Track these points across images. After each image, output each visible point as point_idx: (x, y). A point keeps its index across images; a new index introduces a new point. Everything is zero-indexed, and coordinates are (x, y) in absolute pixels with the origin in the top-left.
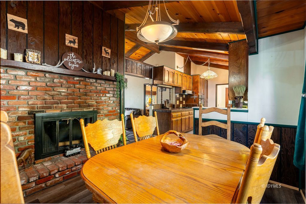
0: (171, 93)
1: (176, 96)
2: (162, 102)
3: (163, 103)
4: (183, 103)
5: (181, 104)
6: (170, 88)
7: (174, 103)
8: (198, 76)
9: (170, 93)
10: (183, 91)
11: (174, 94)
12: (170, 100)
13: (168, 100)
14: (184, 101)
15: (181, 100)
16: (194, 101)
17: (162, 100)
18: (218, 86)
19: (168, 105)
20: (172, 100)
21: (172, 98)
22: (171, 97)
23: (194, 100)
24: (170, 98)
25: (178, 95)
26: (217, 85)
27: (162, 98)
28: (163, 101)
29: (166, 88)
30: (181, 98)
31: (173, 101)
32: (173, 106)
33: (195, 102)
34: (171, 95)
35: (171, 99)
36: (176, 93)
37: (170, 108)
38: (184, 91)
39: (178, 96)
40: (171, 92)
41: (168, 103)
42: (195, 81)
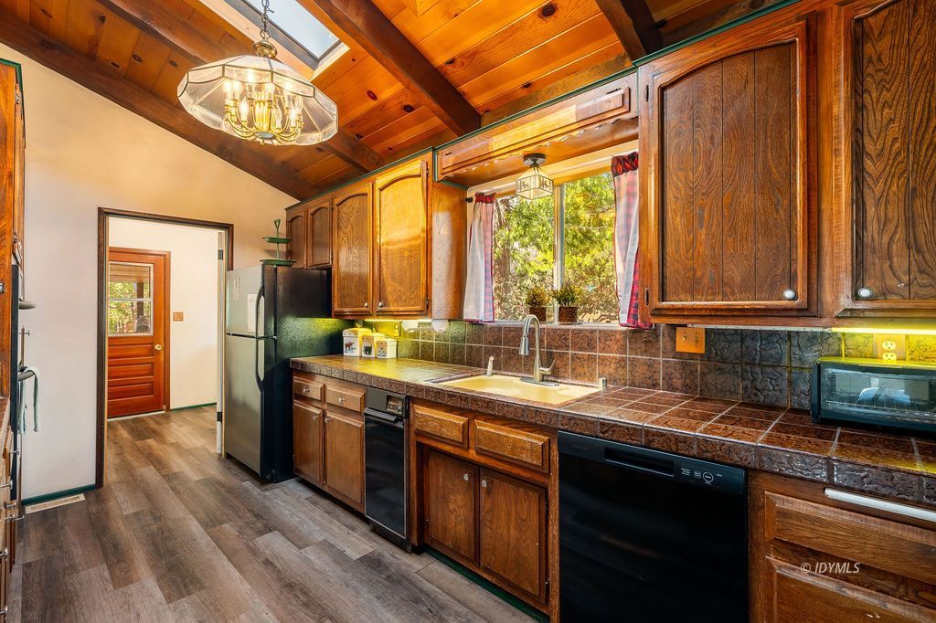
26: (104, 213)
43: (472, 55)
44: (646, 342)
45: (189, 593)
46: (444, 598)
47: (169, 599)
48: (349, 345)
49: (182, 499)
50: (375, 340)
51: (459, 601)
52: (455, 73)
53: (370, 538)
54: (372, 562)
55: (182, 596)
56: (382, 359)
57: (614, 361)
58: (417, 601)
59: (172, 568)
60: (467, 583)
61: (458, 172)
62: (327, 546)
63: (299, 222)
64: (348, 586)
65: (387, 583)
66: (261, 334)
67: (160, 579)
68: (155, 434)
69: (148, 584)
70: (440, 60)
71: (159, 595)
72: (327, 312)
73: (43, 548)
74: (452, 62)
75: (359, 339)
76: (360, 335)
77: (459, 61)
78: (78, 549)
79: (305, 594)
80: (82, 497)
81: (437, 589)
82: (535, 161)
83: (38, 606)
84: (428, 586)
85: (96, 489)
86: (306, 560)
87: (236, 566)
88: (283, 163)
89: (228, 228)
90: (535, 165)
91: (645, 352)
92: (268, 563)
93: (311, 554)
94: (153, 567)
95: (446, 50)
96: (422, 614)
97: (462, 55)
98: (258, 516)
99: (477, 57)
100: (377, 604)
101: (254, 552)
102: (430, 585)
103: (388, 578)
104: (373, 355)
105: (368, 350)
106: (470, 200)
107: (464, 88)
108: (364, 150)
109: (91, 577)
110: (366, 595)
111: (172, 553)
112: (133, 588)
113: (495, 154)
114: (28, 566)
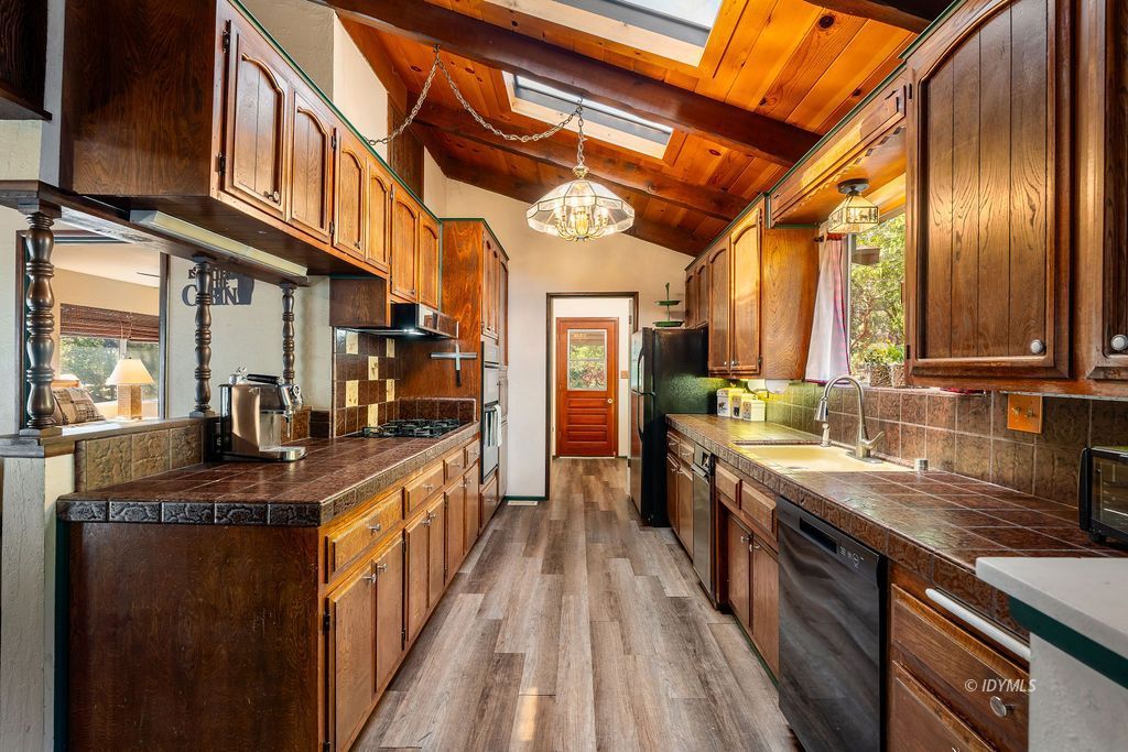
0: (296, 325)
1: (338, 348)
2: (203, 398)
3: (217, 407)
4: (383, 392)
5: (373, 401)
6: (287, 282)
7: (322, 399)
8: (476, 229)
9: (287, 317)
10: (395, 307)
11: (323, 334)
12: (288, 375)
13: (273, 380)
14: (390, 384)
15: (373, 376)
16: (452, 382)
17: (202, 375)
18: (555, 301)
19: (267, 429)
20: (307, 373)
21: (307, 358)
22: (297, 353)
23: (451, 375)
24: (288, 363)
25: (351, 341)
26: (550, 296)
27: (203, 358)
28: (213, 385)
29: (248, 273)
30: (373, 361)
31: (316, 387)
32: (315, 426)
33: (458, 383)
34: (297, 340)
35: (297, 367)
36: (336, 322)
37: (292, 456)
38: (406, 313)
39: (352, 348)
40: (297, 310)
41: (273, 404)
42: (460, 255)
43: (779, 89)
44: (975, 413)
45: (554, 573)
46: (714, 648)
47: (543, 572)
48: (722, 405)
49: (586, 519)
50: (743, 401)
51: (725, 657)
52: (775, 109)
53: (693, 588)
54: (680, 604)
55: (549, 573)
56: (748, 420)
57: (942, 437)
58: (690, 641)
59: (554, 557)
60: (747, 650)
61: (783, 216)
62: (656, 581)
63: (692, 281)
64: (647, 609)
65: (678, 620)
66: (642, 390)
67: (546, 560)
68: (598, 473)
69: (538, 560)
70: (752, 104)
71: (540, 568)
72: (704, 372)
73: (505, 525)
74: (763, 101)
75: (730, 399)
76: (730, 395)
77: (768, 98)
78: (520, 531)
79: (616, 602)
80: (536, 503)
81: (714, 642)
82: (853, 188)
83: (489, 552)
84: (709, 636)
85: (544, 500)
86: (634, 584)
87: (588, 570)
88: (678, 226)
89: (634, 295)
90: (854, 193)
91: (975, 428)
92: (608, 575)
93: (640, 582)
94: (546, 553)
95: (753, 94)
96: (686, 650)
97: (769, 93)
98: (624, 545)
99: (784, 88)
100: (658, 629)
101: (605, 565)
102: (712, 637)
103: (682, 618)
104: (741, 417)
105: (737, 411)
106: (821, 239)
107: (791, 119)
108: (733, 201)
109: (517, 546)
110: (656, 619)
111: (560, 549)
112: (531, 559)
113: (806, 191)
114: (495, 531)
